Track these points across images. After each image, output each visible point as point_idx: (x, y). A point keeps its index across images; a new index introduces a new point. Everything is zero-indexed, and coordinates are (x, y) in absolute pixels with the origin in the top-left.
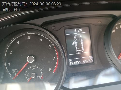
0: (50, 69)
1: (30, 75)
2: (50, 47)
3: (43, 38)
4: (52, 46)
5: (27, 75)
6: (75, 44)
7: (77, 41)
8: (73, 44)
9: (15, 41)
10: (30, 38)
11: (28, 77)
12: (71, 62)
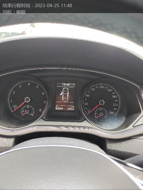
0: (40, 110)
1: (25, 111)
2: (43, 94)
3: (39, 86)
4: (45, 93)
5: (23, 111)
6: (62, 95)
7: (64, 92)
8: (61, 94)
9: (19, 85)
10: (29, 85)
11: (23, 113)
12: (57, 107)
